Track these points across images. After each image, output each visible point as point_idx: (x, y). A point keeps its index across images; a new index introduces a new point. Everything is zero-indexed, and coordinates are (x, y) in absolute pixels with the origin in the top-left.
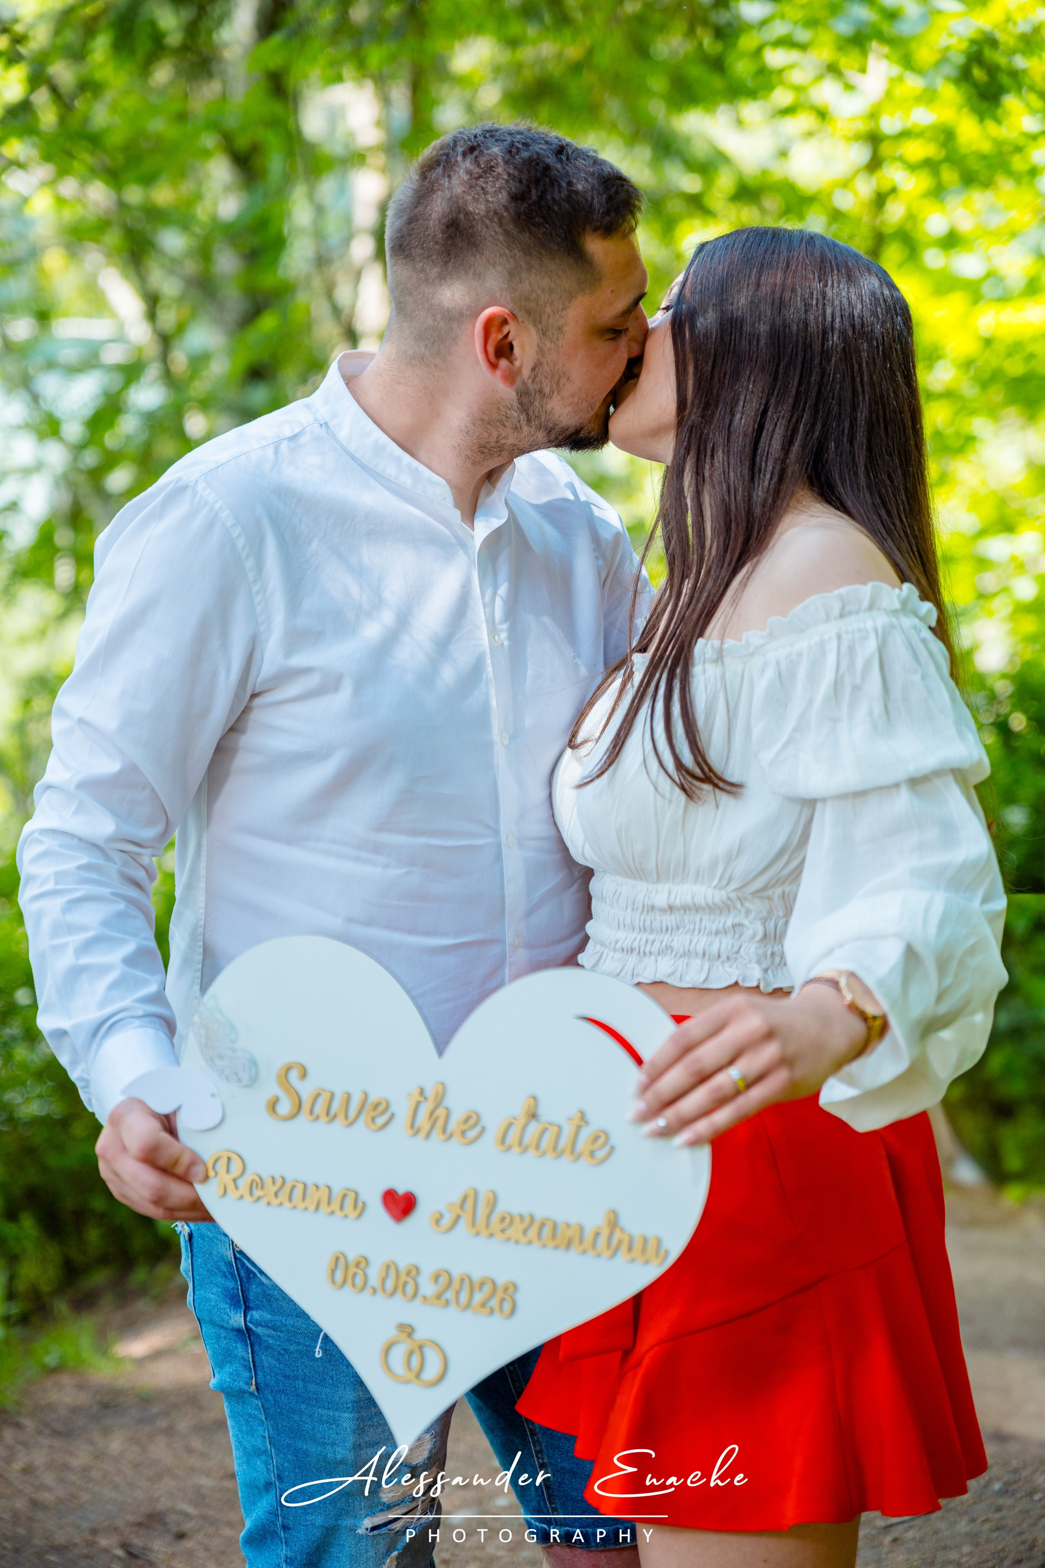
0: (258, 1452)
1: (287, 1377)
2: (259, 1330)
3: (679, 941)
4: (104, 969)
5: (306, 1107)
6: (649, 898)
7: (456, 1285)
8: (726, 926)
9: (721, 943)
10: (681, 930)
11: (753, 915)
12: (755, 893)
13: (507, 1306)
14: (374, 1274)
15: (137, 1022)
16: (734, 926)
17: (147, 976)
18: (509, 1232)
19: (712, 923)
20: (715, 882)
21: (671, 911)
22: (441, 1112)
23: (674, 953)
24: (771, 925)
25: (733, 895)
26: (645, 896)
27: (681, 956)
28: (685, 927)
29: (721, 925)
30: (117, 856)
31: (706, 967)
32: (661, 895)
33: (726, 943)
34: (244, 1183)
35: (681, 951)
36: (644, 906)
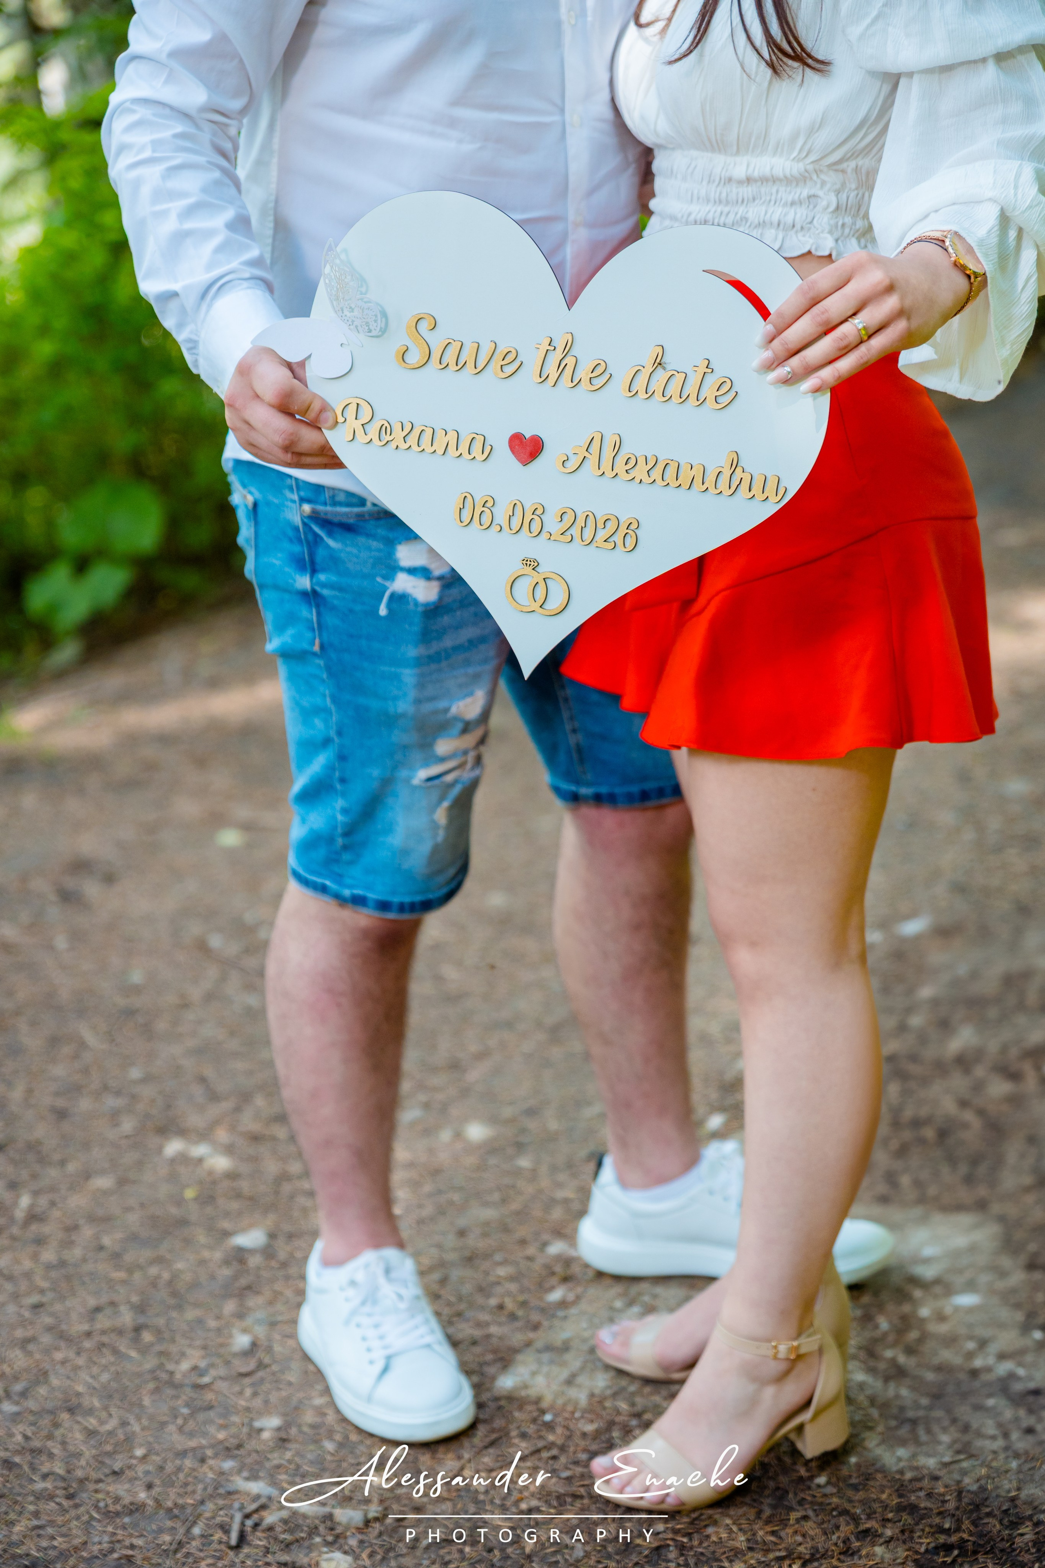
0: (317, 711)
1: (351, 636)
2: (325, 592)
3: (754, 212)
4: (209, 234)
5: (436, 356)
6: (727, 170)
7: (580, 522)
8: (802, 197)
9: (796, 214)
10: (757, 202)
11: (828, 186)
12: (830, 166)
13: (630, 542)
14: (501, 514)
15: (245, 284)
16: (809, 197)
17: (248, 241)
18: (633, 474)
19: (788, 194)
20: (795, 154)
21: (748, 183)
22: (570, 361)
23: (748, 224)
24: (844, 196)
25: (810, 167)
26: (723, 168)
27: (756, 227)
28: (761, 199)
29: (797, 195)
30: (207, 126)
31: (780, 236)
32: (740, 167)
33: (800, 214)
34: (373, 429)
35: (756, 222)
36: (721, 179)
